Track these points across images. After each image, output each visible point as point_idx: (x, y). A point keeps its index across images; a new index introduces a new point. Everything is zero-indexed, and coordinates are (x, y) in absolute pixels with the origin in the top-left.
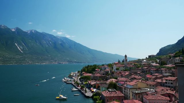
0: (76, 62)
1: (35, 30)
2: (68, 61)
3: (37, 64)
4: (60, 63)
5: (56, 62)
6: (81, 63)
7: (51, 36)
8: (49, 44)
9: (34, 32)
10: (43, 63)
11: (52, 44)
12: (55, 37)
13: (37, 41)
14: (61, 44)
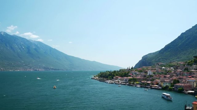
0: (52, 69)
1: (4, 33)
2: (44, 68)
3: (10, 70)
4: (36, 70)
5: (31, 69)
6: (58, 70)
7: (23, 39)
8: (22, 49)
9: (4, 34)
10: (17, 69)
11: (25, 49)
12: (28, 41)
13: (7, 44)
14: (35, 49)
